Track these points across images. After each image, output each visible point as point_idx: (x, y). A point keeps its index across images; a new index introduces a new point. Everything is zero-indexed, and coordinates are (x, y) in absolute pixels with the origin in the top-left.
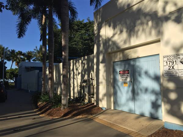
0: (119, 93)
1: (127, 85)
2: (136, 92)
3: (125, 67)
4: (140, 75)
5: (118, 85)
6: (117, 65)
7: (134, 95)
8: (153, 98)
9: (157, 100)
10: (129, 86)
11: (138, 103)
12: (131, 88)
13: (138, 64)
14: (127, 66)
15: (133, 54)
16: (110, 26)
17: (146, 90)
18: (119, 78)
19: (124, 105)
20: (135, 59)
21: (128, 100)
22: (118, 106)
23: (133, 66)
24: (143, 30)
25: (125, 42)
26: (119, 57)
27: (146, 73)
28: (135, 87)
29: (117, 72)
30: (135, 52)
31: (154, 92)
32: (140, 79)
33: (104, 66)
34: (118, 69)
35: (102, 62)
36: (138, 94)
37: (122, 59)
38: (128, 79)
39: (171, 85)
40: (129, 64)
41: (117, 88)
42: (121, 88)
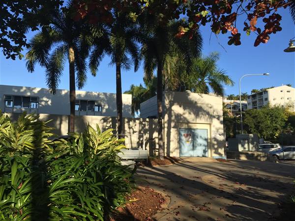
0: (183, 147)
1: (189, 143)
2: (195, 145)
3: (188, 133)
4: (197, 138)
5: (182, 142)
6: (182, 131)
7: (194, 147)
8: (204, 148)
9: (206, 149)
10: (191, 143)
11: (195, 151)
12: (192, 144)
13: (196, 132)
14: (189, 132)
15: (194, 126)
16: (180, 106)
17: (201, 145)
18: (183, 138)
19: (186, 153)
20: (194, 129)
21: (189, 150)
22: (182, 154)
23: (193, 133)
24: (204, 117)
25: (193, 120)
26: (185, 126)
27: (201, 137)
28: (194, 144)
29: (181, 135)
30: (195, 126)
31: (204, 145)
32: (197, 139)
33: (176, 131)
34: (183, 133)
35: (173, 128)
36: (196, 147)
37: (187, 128)
38: (190, 139)
39: (215, 143)
40: (191, 132)
41: (181, 144)
42: (185, 144)
